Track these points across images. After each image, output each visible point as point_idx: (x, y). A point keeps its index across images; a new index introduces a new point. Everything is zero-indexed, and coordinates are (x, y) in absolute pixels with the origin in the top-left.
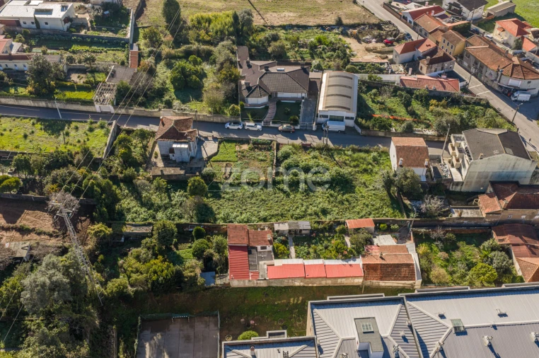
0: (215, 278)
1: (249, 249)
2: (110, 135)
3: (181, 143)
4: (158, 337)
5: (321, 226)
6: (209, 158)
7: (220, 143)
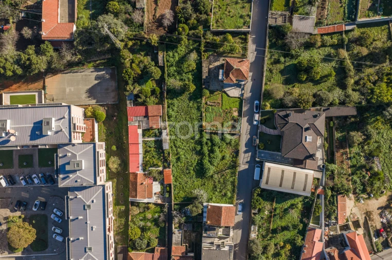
0: (131, 100)
1: (146, 116)
2: (236, 29)
3: (223, 75)
4: (108, 76)
5: (166, 155)
6: (225, 92)
7: (239, 98)
